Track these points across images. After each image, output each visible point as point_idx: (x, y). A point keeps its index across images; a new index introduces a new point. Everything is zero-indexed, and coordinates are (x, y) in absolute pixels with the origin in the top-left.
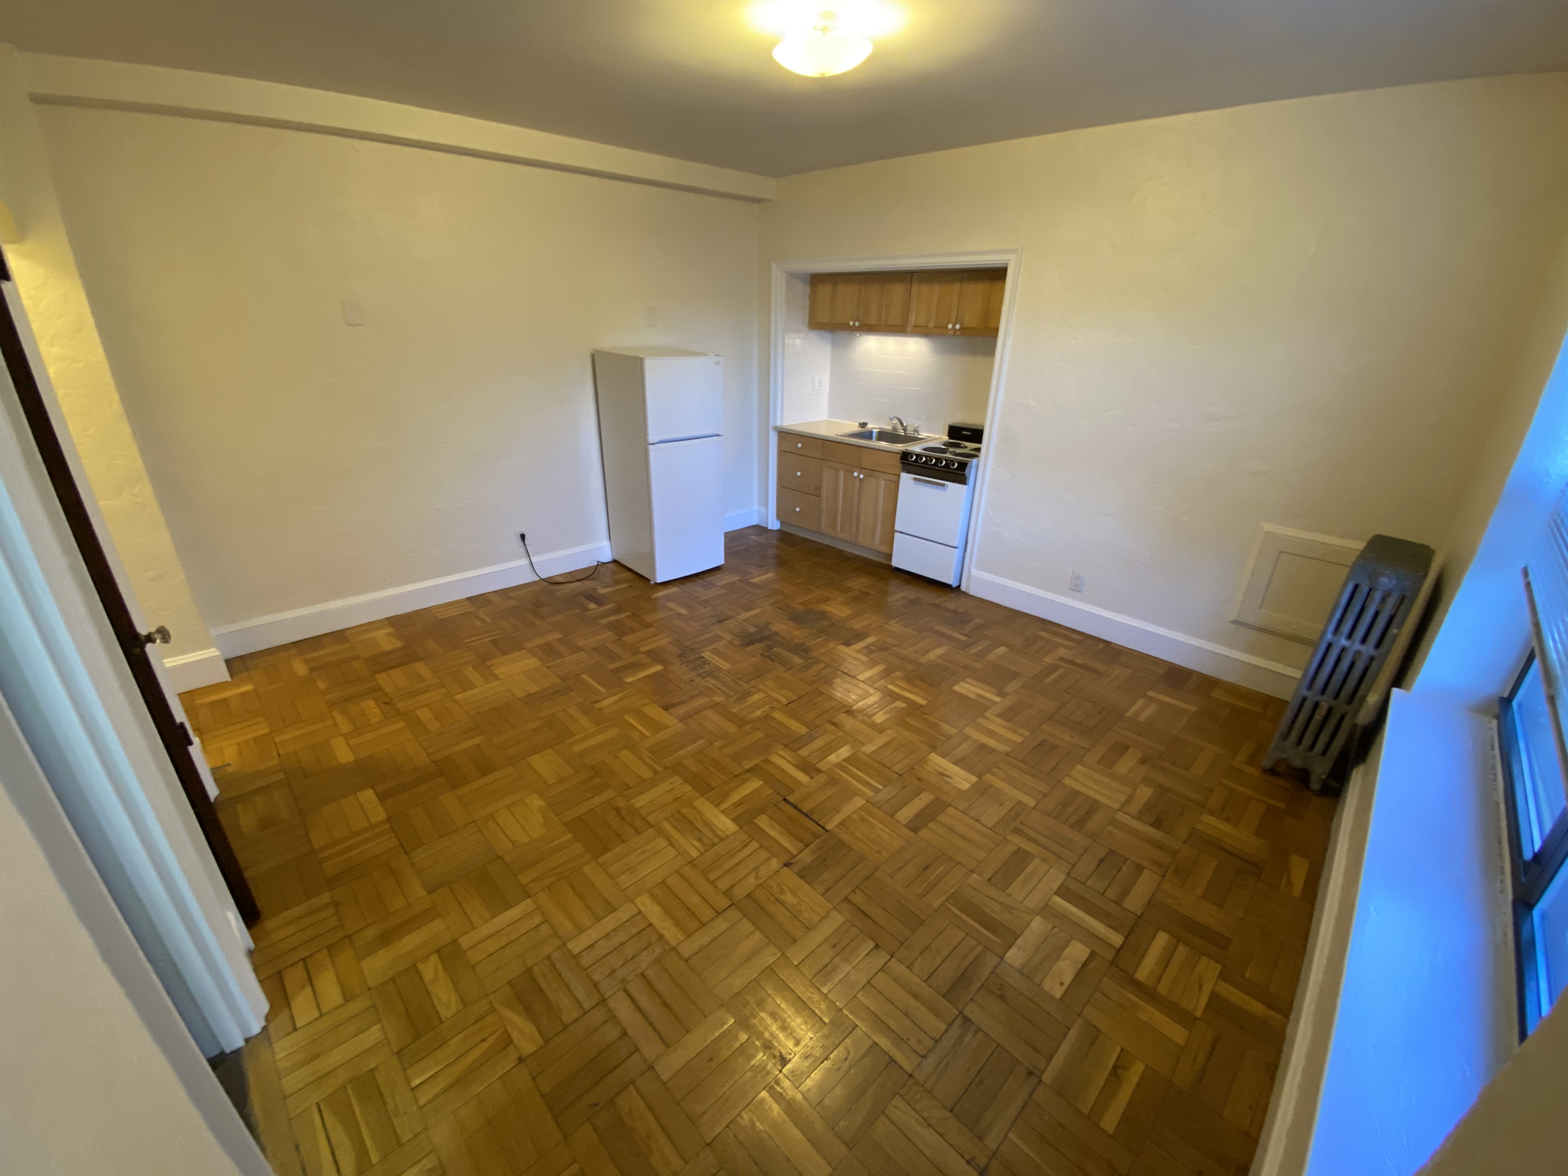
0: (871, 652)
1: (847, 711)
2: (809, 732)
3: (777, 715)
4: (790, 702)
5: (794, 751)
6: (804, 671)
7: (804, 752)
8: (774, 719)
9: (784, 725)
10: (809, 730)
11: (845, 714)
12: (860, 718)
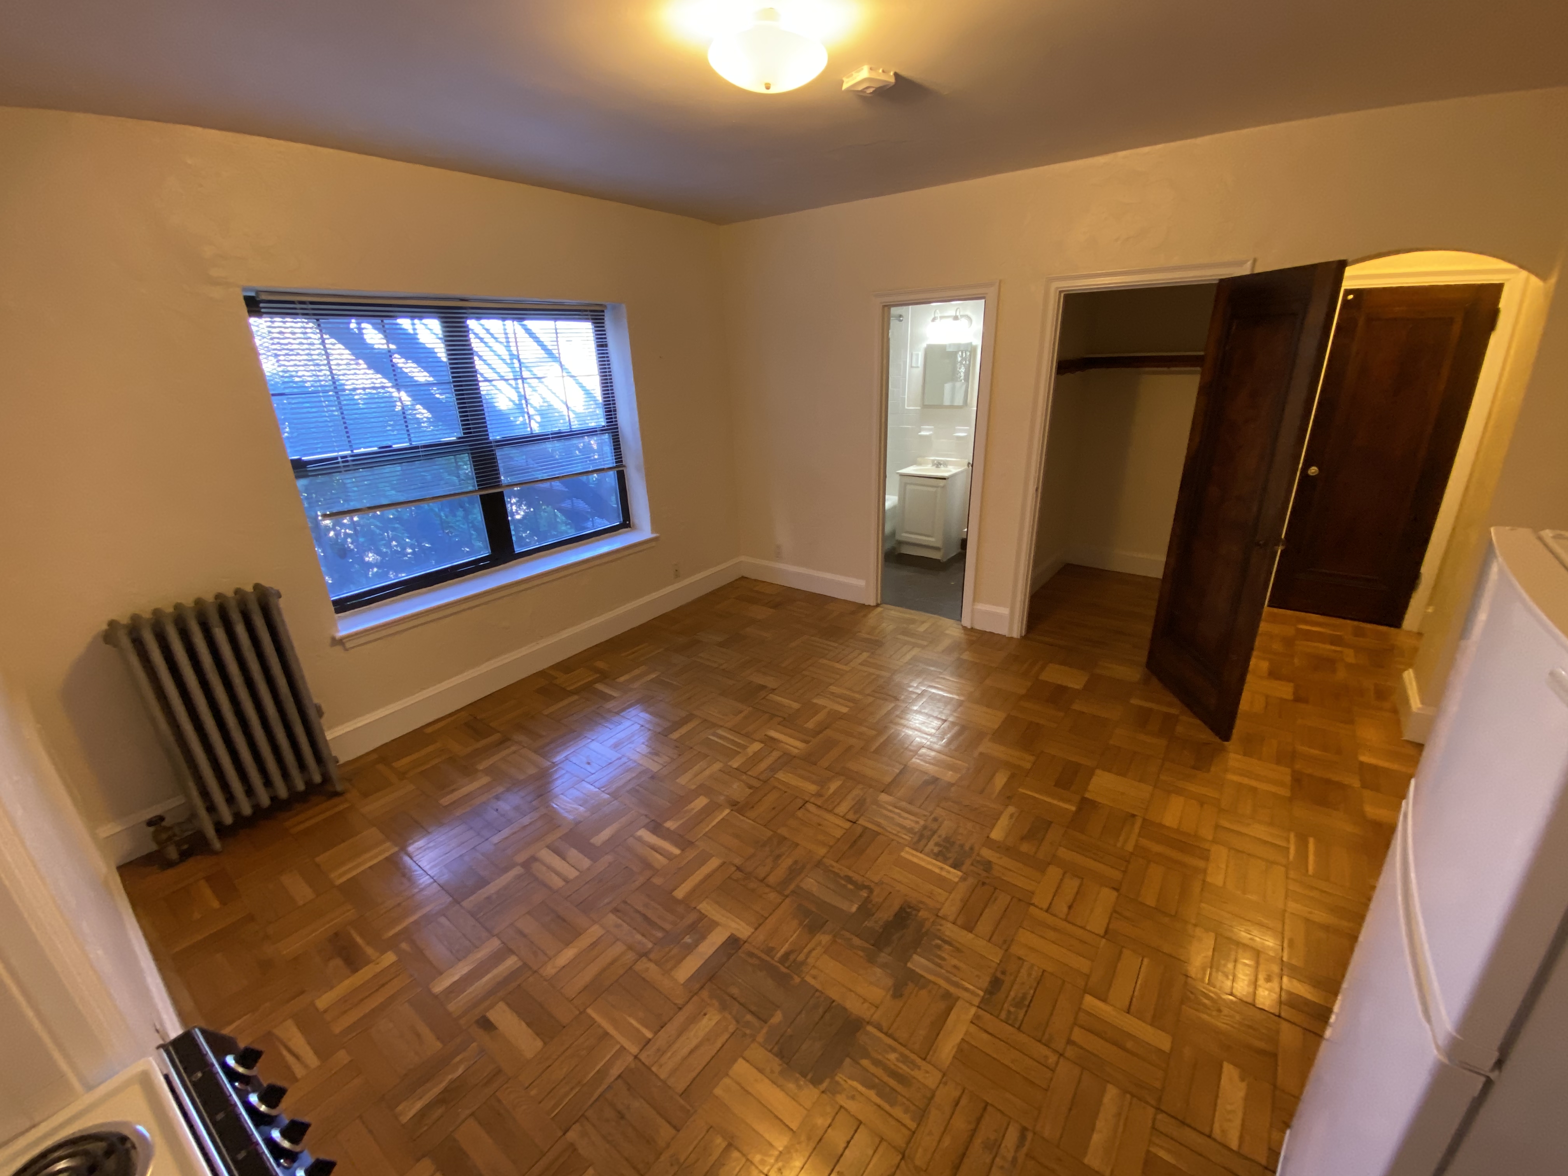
0: (692, 928)
1: (736, 805)
2: (775, 774)
3: (812, 788)
4: (803, 807)
5: (785, 754)
6: (796, 862)
7: (776, 754)
8: (814, 782)
9: (802, 777)
10: (775, 776)
11: (739, 800)
12: (722, 798)
